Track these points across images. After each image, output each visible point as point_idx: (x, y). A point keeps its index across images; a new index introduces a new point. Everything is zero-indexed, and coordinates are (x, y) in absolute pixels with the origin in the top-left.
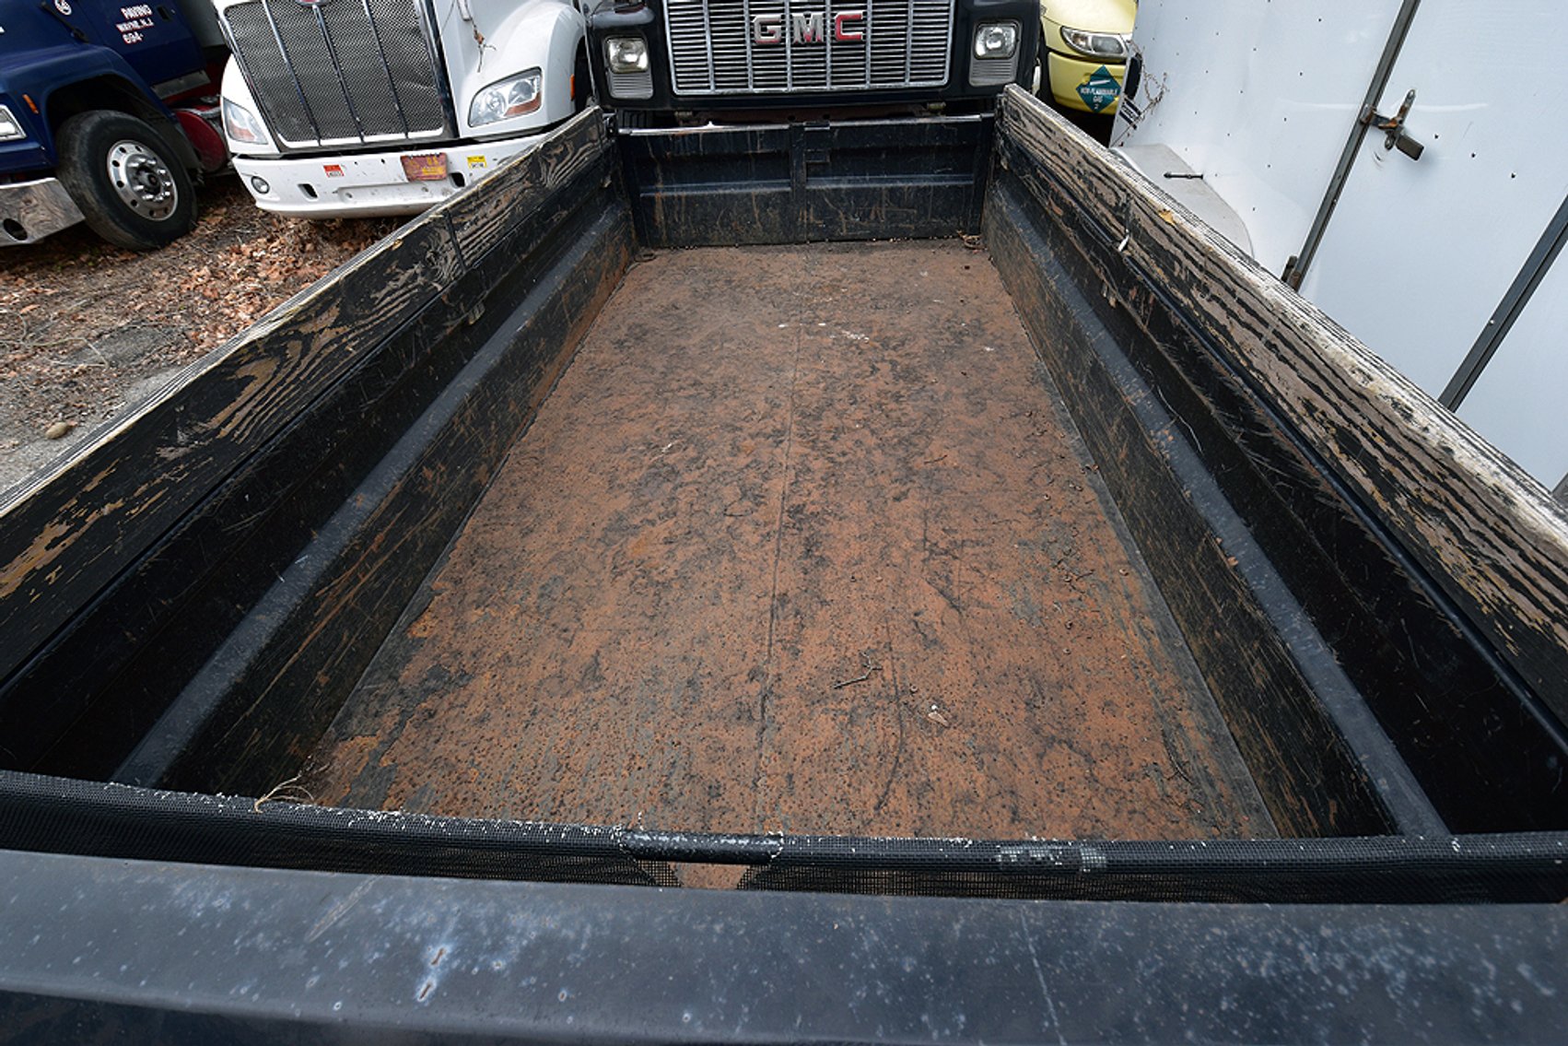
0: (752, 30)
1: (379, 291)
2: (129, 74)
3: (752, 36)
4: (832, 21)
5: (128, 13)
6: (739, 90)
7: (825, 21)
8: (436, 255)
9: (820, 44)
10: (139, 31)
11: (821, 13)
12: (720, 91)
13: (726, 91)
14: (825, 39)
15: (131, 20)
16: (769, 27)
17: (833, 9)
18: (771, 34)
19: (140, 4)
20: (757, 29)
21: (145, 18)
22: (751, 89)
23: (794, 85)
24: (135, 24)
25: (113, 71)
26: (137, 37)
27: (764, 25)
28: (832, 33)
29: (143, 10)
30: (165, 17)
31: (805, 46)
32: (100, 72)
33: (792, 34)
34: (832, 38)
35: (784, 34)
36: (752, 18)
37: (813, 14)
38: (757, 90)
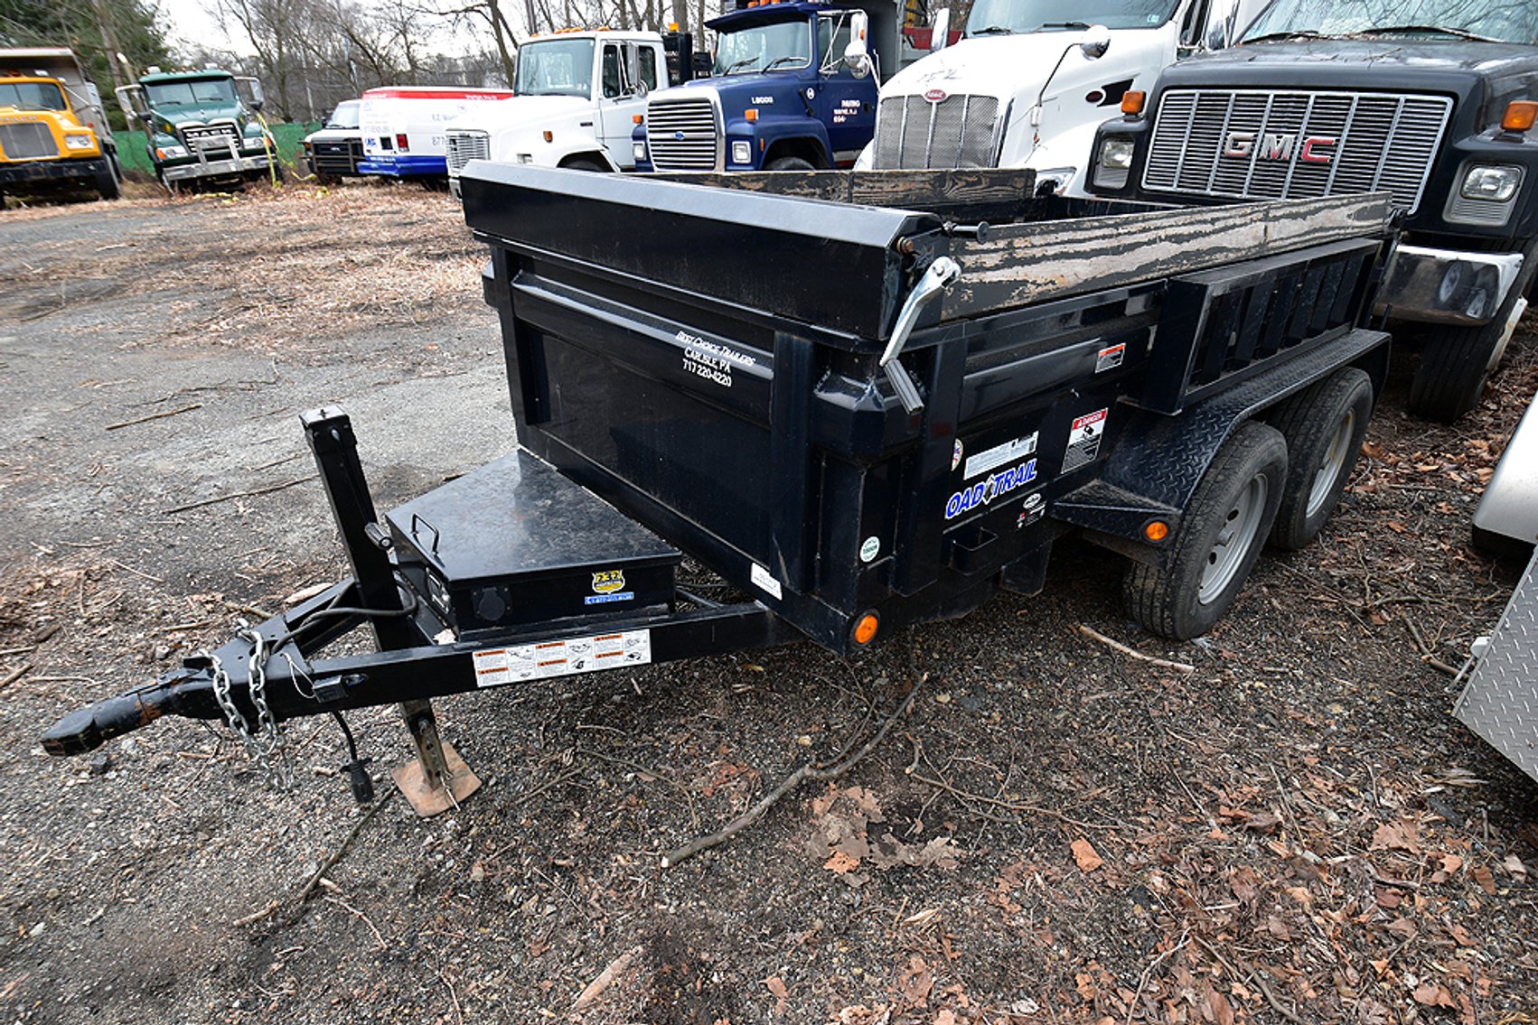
0: (1224, 143)
1: (789, 188)
2: (824, 142)
3: (1223, 148)
4: (1303, 143)
5: (845, 103)
6: (1197, 191)
7: (1295, 143)
8: (834, 191)
9: (1284, 161)
10: (845, 116)
11: (1294, 136)
12: (1180, 189)
13: (1185, 190)
14: (1291, 157)
15: (844, 108)
16: (1240, 143)
17: (1306, 133)
18: (1241, 149)
19: (855, 99)
20: (1229, 143)
21: (853, 109)
22: (1208, 191)
23: (1249, 193)
24: (845, 112)
25: (816, 136)
26: (843, 119)
27: (1236, 141)
28: (1300, 153)
29: (856, 103)
30: (866, 110)
31: (1271, 161)
32: (808, 135)
33: (1260, 150)
34: (1299, 158)
35: (1252, 150)
36: (1228, 134)
37: (1285, 136)
38: (1213, 193)
